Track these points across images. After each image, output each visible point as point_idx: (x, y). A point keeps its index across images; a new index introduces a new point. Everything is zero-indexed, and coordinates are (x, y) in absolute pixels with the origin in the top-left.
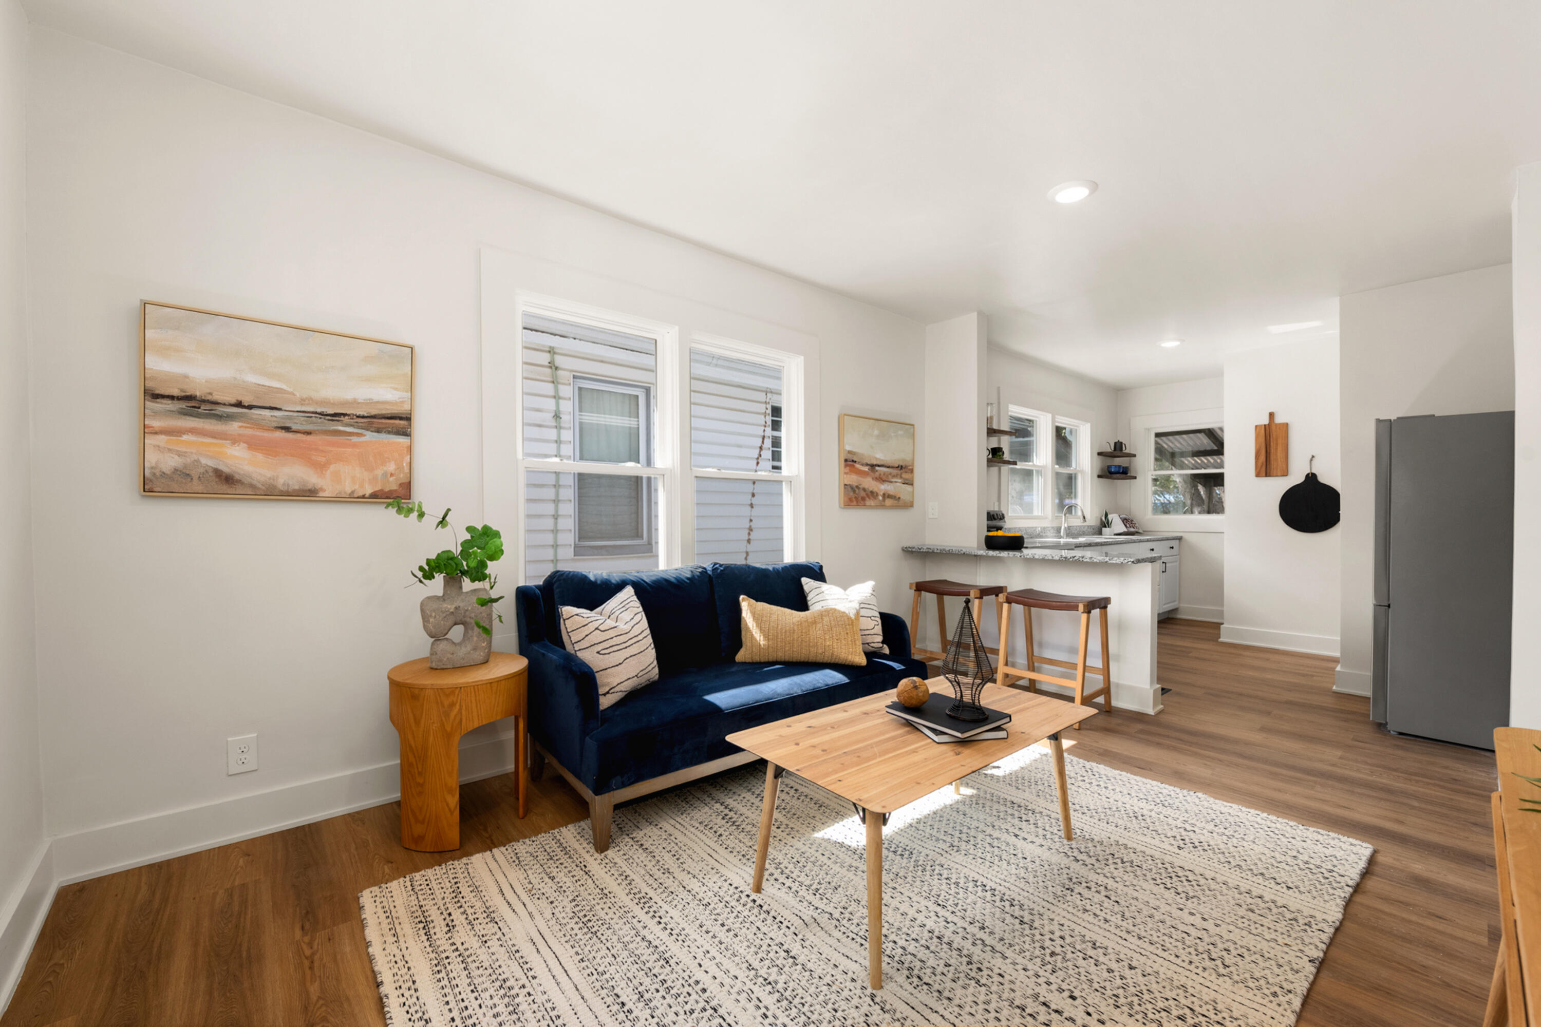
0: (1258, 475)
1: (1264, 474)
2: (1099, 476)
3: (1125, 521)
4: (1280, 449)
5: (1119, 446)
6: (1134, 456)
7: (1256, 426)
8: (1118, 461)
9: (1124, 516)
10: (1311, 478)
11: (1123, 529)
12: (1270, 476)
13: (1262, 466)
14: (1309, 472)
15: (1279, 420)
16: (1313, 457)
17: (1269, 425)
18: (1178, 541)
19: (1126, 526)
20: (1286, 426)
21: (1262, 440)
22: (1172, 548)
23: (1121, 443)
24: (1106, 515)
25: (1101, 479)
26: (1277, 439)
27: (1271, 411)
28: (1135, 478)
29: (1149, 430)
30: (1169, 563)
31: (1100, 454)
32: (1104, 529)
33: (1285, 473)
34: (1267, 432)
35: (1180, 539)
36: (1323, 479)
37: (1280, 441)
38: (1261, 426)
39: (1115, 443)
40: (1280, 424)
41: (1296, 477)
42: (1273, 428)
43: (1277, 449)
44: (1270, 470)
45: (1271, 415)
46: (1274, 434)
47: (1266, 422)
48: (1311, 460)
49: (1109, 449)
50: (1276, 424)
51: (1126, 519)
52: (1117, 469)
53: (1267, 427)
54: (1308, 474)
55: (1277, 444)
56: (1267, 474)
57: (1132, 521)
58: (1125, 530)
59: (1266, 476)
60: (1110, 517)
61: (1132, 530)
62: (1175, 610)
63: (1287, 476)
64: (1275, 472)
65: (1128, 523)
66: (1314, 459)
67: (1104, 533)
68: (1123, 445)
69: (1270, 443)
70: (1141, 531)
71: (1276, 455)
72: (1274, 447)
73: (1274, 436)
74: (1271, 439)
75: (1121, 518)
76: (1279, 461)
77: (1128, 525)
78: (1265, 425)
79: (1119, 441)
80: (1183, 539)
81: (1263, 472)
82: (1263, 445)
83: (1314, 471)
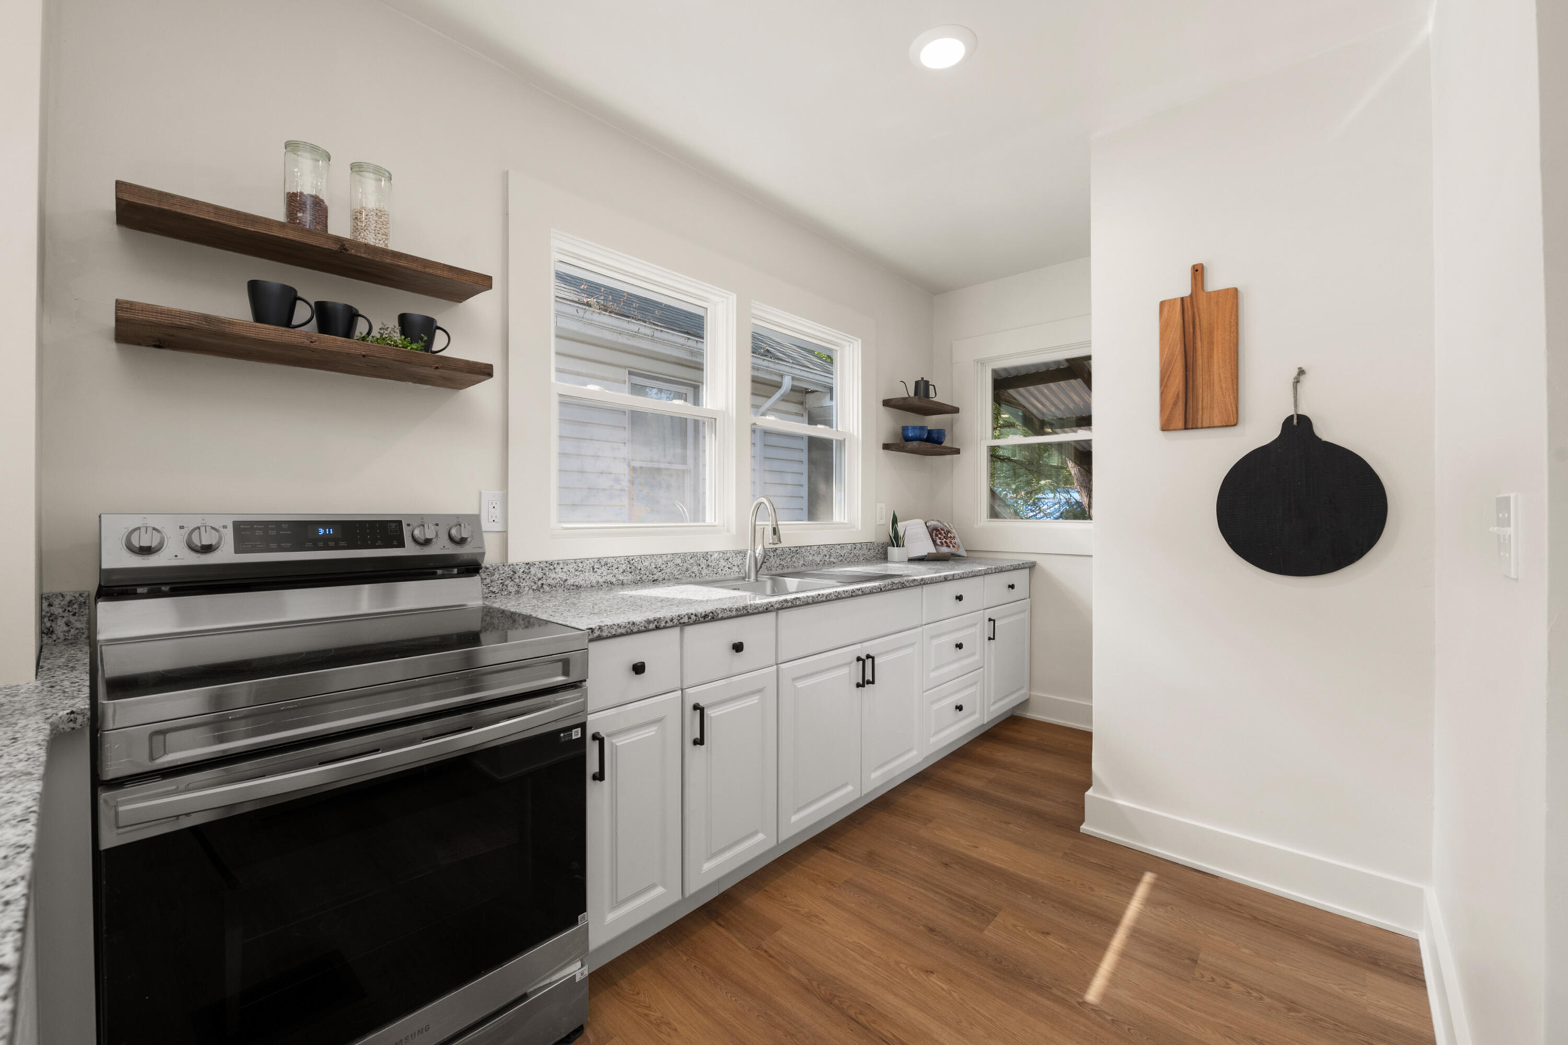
0: (1165, 427)
1: (1181, 424)
2: (886, 447)
3: (935, 533)
4: (1217, 356)
5: (923, 387)
6: (956, 410)
7: (1162, 304)
8: (933, 422)
9: (932, 523)
10: (1297, 427)
11: (927, 547)
12: (1195, 428)
13: (1175, 404)
14: (1291, 412)
15: (1215, 282)
16: (1301, 372)
17: (1191, 296)
18: (1027, 571)
19: (934, 542)
20: (1234, 294)
21: (1176, 334)
22: (1012, 587)
23: (927, 384)
24: (895, 521)
25: (887, 452)
26: (1211, 333)
27: (1196, 262)
28: (957, 451)
29: (982, 363)
30: (1001, 618)
31: (887, 403)
32: (890, 549)
33: (1231, 421)
34: (1189, 314)
35: (1032, 566)
37: (1218, 335)
38: (1174, 300)
39: (917, 383)
40: (1219, 293)
42: (1203, 304)
43: (1210, 357)
44: (1195, 414)
45: (1198, 272)
46: (1204, 320)
47: (1186, 291)
48: (1297, 382)
49: (906, 391)
50: (1210, 294)
51: (936, 529)
52: (918, 433)
53: (1187, 301)
54: (1288, 422)
55: (1211, 343)
56: (1189, 424)
57: (948, 532)
58: (932, 550)
59: (1186, 428)
60: (901, 526)
61: (944, 550)
62: (1024, 704)
63: (1235, 425)
64: (1206, 416)
65: (940, 538)
66: (1302, 378)
67: (889, 559)
68: (931, 388)
69: (1194, 343)
70: (962, 552)
71: (1210, 372)
72: (1205, 353)
73: (1205, 324)
74: (1198, 333)
75: (927, 527)
76: (1217, 388)
77: (938, 541)
78: (1182, 299)
79: (922, 379)
80: (1037, 567)
81: (1180, 422)
82: (1178, 349)
83: (1303, 410)
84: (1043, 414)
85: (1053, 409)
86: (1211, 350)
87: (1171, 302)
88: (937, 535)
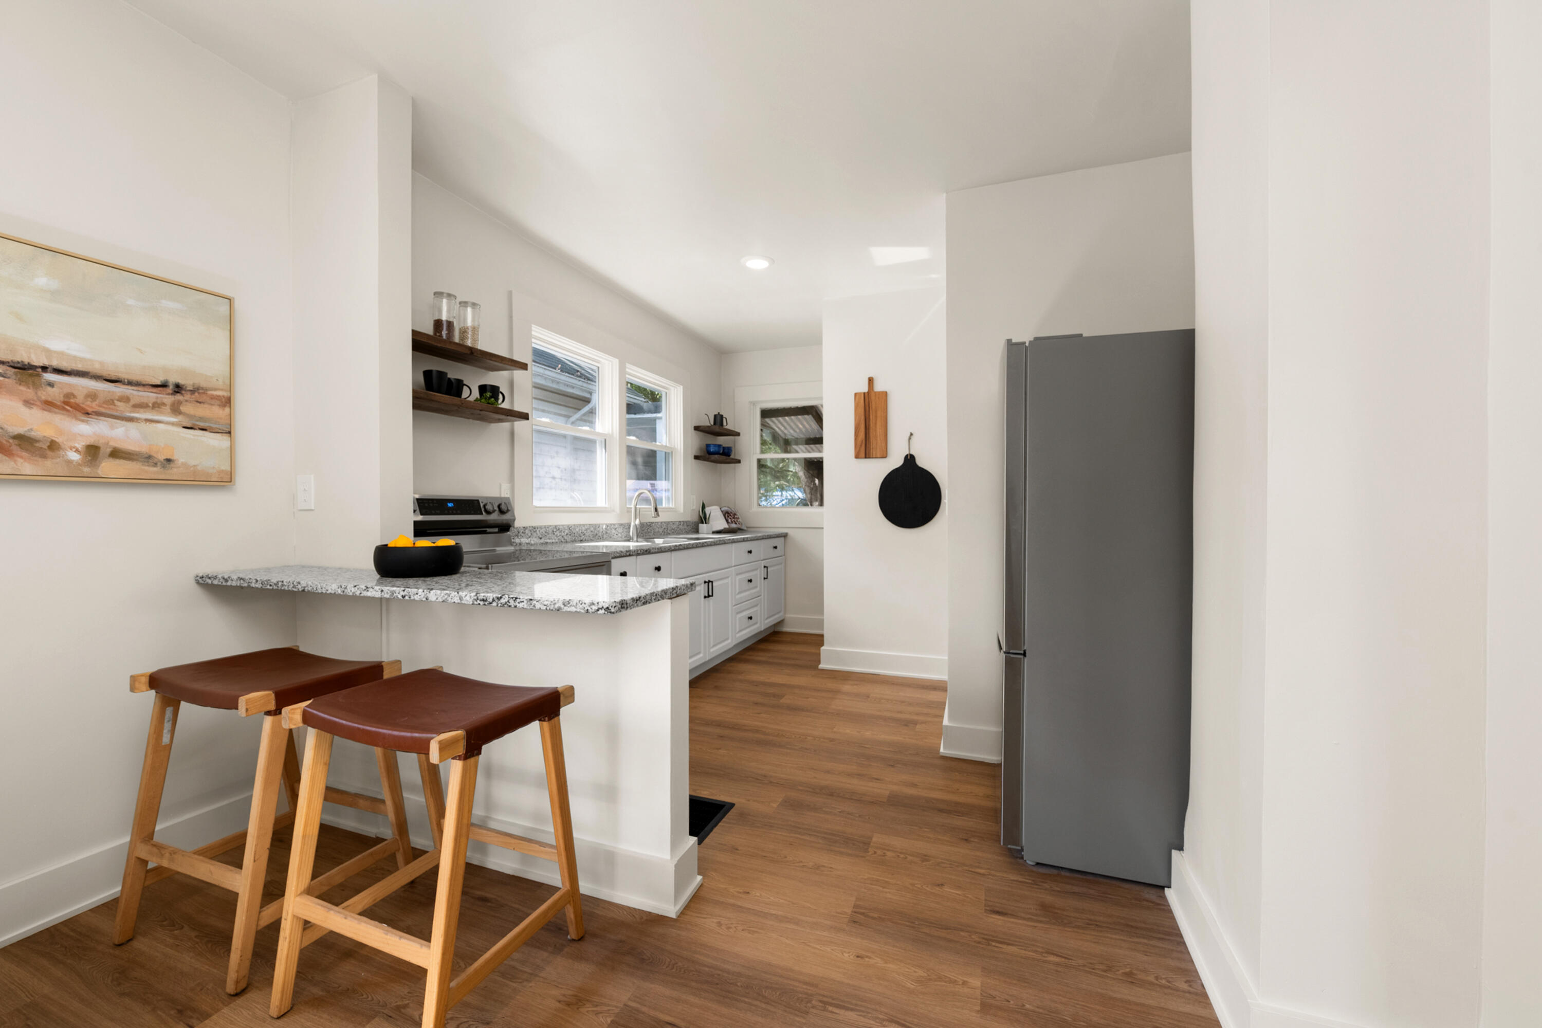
0: (857, 457)
1: (863, 456)
2: (696, 457)
3: (728, 515)
4: (879, 424)
5: (719, 419)
6: (738, 434)
7: (856, 394)
8: (723, 441)
9: (725, 509)
10: (910, 460)
11: (722, 524)
12: (869, 458)
13: (861, 446)
14: (907, 453)
15: (879, 387)
16: (911, 434)
17: (868, 392)
18: (783, 538)
19: (727, 521)
20: (885, 394)
21: (862, 410)
22: (776, 547)
23: (722, 416)
24: (704, 507)
25: (698, 461)
26: (876, 411)
27: (870, 376)
28: (739, 462)
29: (754, 404)
30: (771, 566)
31: (697, 428)
32: (701, 525)
33: (884, 456)
34: (867, 401)
35: (785, 536)
36: (922, 462)
37: (879, 414)
38: (861, 393)
39: (715, 416)
40: (879, 392)
41: (895, 461)
42: (873, 397)
43: (876, 423)
44: (870, 451)
45: (871, 381)
46: (873, 405)
47: (866, 390)
48: (910, 439)
49: (708, 422)
50: (875, 392)
51: (727, 512)
52: (717, 449)
53: (866, 395)
54: (907, 456)
55: (876, 417)
56: (867, 456)
57: (735, 514)
58: (726, 526)
59: (866, 457)
60: (707, 510)
61: (734, 526)
62: (781, 623)
63: (886, 457)
64: (874, 453)
65: (730, 518)
66: (912, 437)
67: (700, 531)
68: (724, 420)
69: (869, 416)
70: (744, 527)
71: (876, 431)
72: (874, 422)
73: (874, 408)
74: (871, 412)
75: (722, 511)
76: (878, 439)
77: (730, 521)
78: (864, 393)
79: (719, 413)
80: (788, 537)
81: (863, 454)
82: (863, 418)
83: (912, 452)
84: (785, 434)
85: (792, 431)
86: (876, 420)
87: (860, 394)
88: (728, 517)
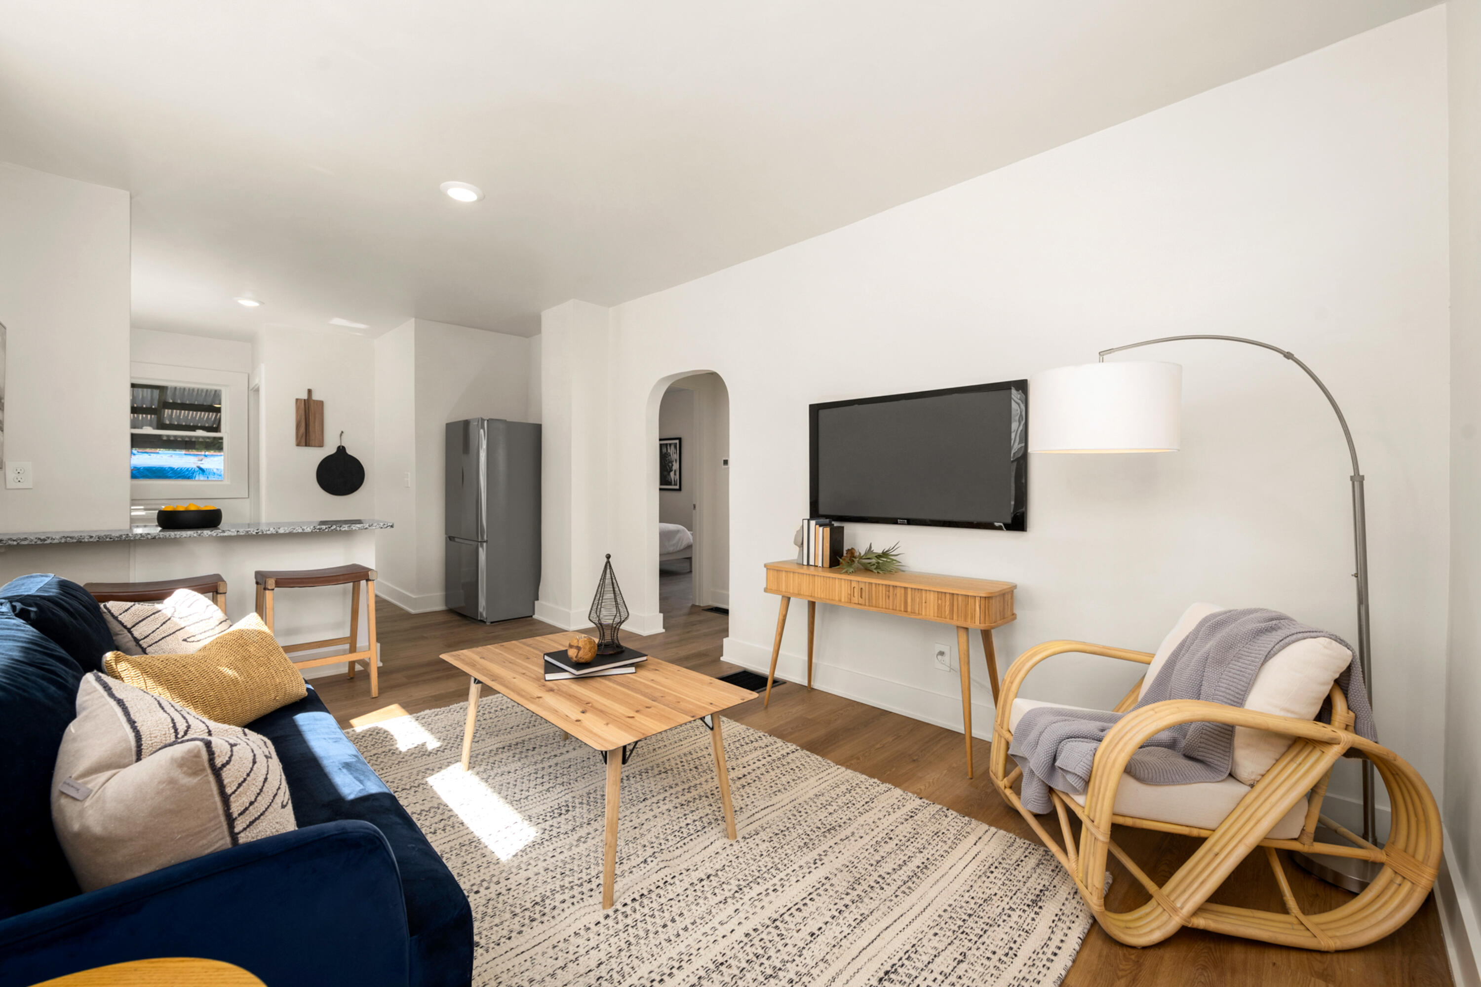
0: (298, 444)
1: (304, 444)
4: (317, 424)
7: (297, 400)
10: (341, 450)
12: (309, 446)
13: (302, 437)
14: (339, 445)
15: (316, 397)
16: (342, 432)
17: (307, 400)
20: (321, 403)
21: (302, 412)
26: (314, 414)
27: (309, 388)
33: (321, 445)
34: (306, 406)
36: (350, 452)
37: (317, 416)
40: (317, 401)
41: (330, 449)
42: (311, 403)
43: (314, 422)
44: (309, 441)
45: (310, 391)
46: (312, 409)
47: (306, 397)
48: (341, 435)
50: (313, 401)
53: (306, 402)
54: (339, 447)
55: (315, 419)
56: (307, 444)
59: (306, 445)
63: (322, 447)
64: (312, 443)
66: (343, 434)
69: (308, 417)
71: (314, 428)
73: (312, 411)
74: (309, 413)
76: (316, 434)
78: (304, 400)
81: (303, 442)
82: (303, 417)
83: (343, 445)
87: (301, 400)
